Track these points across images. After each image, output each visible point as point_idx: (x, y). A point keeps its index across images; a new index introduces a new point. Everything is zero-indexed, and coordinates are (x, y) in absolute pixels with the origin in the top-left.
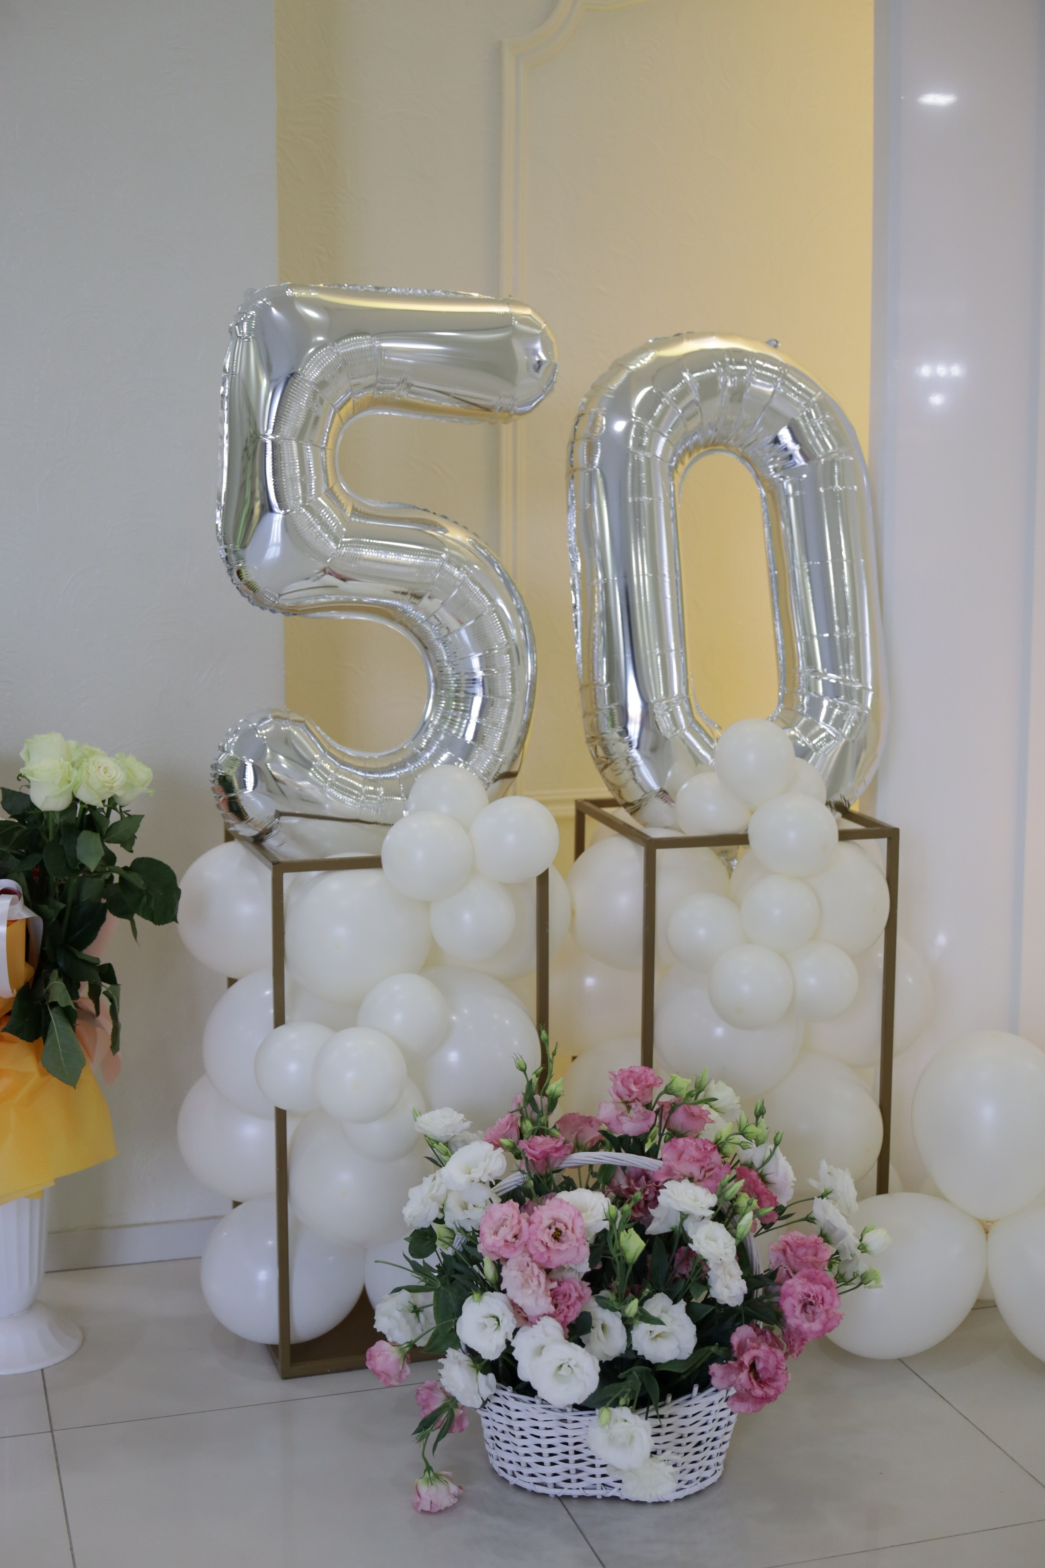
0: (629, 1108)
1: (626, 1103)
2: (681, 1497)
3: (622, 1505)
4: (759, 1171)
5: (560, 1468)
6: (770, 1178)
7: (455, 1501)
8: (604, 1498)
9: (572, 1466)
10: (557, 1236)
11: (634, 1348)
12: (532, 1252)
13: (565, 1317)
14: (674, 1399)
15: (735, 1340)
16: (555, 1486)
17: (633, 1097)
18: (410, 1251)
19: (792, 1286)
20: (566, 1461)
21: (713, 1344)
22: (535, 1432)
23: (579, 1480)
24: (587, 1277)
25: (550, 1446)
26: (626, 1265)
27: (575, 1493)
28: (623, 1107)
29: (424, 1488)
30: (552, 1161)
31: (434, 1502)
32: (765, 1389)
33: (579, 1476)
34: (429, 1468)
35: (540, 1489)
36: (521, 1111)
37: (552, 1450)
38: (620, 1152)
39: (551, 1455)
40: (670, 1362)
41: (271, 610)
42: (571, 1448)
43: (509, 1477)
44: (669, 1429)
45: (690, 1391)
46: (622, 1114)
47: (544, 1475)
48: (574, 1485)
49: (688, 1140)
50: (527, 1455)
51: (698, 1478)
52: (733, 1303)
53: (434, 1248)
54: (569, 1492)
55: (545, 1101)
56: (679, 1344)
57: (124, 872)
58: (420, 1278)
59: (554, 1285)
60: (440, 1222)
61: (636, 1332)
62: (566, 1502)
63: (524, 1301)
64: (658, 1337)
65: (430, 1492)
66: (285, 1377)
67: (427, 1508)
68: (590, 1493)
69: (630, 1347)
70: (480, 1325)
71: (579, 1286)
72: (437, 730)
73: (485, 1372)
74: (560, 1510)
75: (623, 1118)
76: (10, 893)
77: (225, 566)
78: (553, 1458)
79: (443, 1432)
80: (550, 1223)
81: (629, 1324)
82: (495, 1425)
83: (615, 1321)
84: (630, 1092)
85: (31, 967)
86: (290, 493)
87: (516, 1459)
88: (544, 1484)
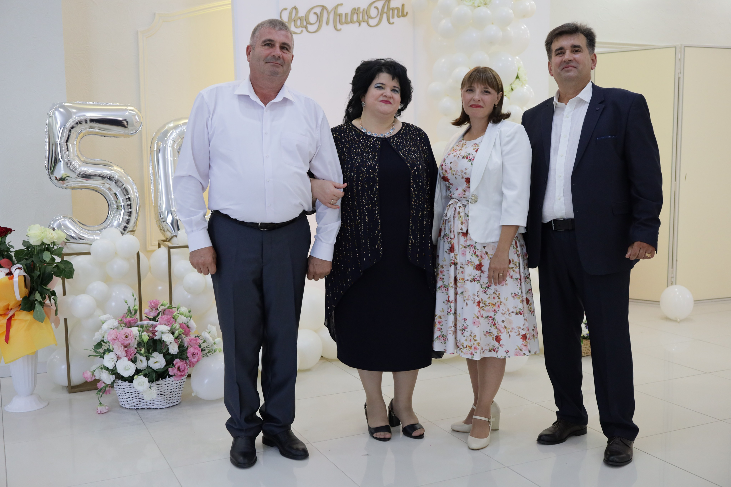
0: (152, 310)
1: (151, 309)
2: (167, 407)
3: (152, 410)
4: (187, 324)
5: (135, 401)
6: (189, 326)
7: (107, 411)
8: (147, 408)
9: (138, 400)
10: (127, 337)
11: (149, 365)
12: (120, 340)
13: (129, 357)
14: (161, 380)
15: (175, 362)
16: (134, 406)
17: (153, 307)
18: (94, 348)
19: (190, 350)
20: (136, 399)
21: (171, 365)
22: (128, 391)
23: (140, 404)
24: (136, 348)
25: (132, 395)
26: (145, 343)
27: (140, 408)
28: (151, 310)
29: (99, 408)
30: (131, 323)
31: (101, 411)
32: (181, 373)
33: (140, 403)
34: (100, 403)
35: (131, 407)
36: (127, 313)
37: (132, 396)
38: (151, 321)
39: (132, 397)
40: (159, 369)
41: (62, 188)
42: (137, 395)
43: (123, 406)
44: (161, 388)
45: (166, 378)
46: (151, 311)
47: (131, 403)
48: (139, 405)
49: (165, 316)
50: (126, 398)
51: (172, 402)
52: (174, 354)
53: (101, 347)
54: (138, 408)
55: (134, 311)
56: (161, 365)
57: (58, 264)
58: (97, 353)
59: (126, 349)
60: (103, 341)
61: (149, 361)
62: (137, 410)
63: (119, 353)
64: (155, 363)
65: (100, 409)
66: (70, 393)
67: (99, 412)
68: (143, 407)
69: (148, 365)
70: (109, 361)
71: (134, 350)
72: (112, 220)
73: (112, 375)
74: (135, 412)
75: (151, 312)
76: (19, 268)
77: (48, 176)
78: (133, 398)
79: (103, 393)
80: (125, 333)
81: (148, 359)
82: (118, 392)
83: (144, 359)
84: (152, 305)
85: (27, 290)
86: (65, 156)
87: (124, 400)
88: (132, 406)
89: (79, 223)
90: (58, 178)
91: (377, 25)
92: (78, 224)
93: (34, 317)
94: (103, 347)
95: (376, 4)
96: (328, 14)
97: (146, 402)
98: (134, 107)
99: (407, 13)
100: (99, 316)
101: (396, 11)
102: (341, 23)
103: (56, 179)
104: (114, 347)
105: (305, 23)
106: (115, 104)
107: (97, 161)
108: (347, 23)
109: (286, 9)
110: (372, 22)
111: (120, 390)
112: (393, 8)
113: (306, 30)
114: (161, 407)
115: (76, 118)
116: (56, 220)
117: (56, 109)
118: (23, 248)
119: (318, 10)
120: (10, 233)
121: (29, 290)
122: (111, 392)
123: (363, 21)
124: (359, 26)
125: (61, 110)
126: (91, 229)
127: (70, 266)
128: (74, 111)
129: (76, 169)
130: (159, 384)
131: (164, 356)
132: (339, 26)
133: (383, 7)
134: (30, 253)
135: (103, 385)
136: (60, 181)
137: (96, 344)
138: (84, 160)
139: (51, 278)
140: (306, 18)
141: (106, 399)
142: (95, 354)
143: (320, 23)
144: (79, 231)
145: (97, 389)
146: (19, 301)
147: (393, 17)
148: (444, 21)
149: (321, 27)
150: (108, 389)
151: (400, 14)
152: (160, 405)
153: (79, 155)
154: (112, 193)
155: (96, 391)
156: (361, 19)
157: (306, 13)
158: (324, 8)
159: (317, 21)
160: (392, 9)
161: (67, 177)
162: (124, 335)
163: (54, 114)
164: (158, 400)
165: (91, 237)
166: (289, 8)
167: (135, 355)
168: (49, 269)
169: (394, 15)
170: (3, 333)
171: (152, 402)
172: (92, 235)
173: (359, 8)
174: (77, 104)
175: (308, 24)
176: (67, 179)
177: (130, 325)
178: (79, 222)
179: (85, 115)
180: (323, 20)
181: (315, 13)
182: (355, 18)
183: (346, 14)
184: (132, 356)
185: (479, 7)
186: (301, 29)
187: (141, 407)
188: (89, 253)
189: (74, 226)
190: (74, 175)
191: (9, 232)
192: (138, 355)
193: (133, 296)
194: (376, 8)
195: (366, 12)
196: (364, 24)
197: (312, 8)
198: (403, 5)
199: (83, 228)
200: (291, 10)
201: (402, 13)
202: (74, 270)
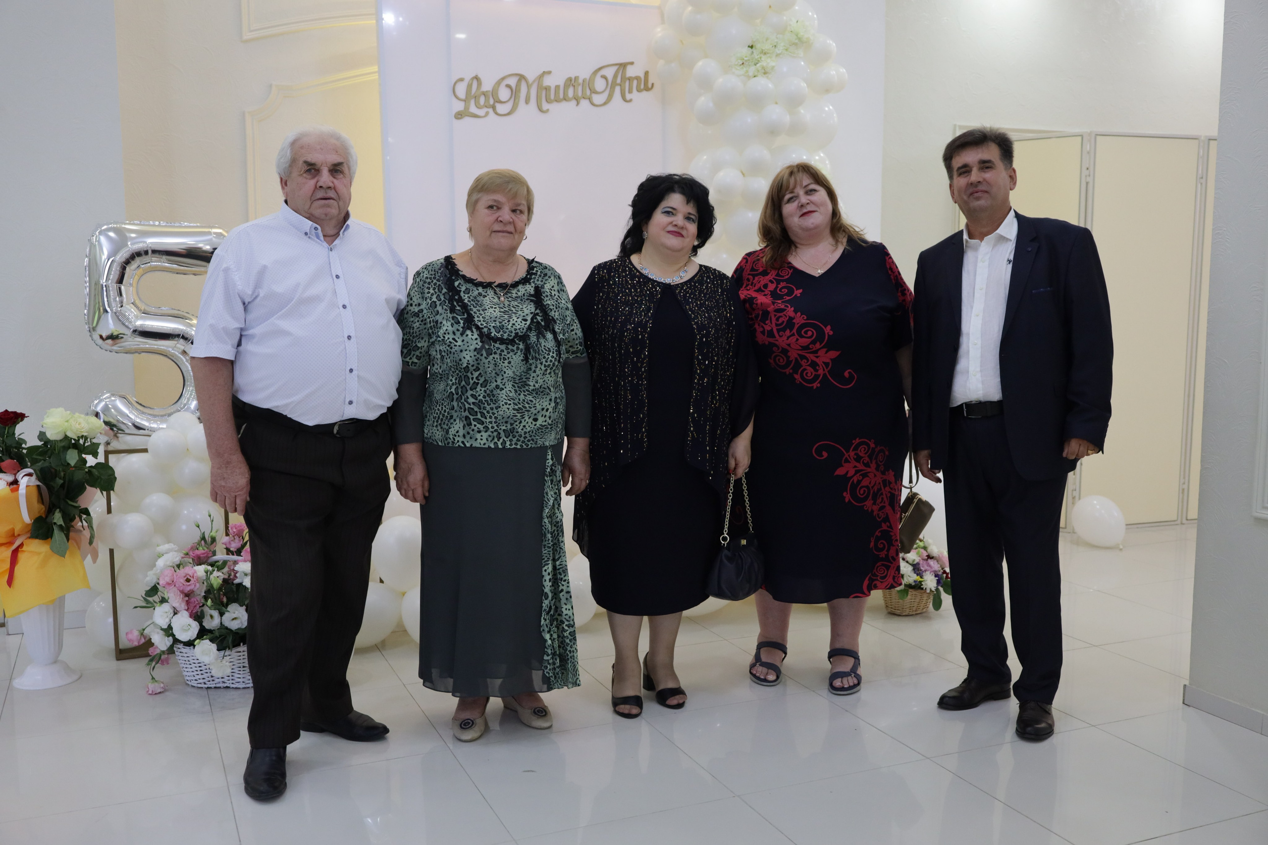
1: (233, 536)
3: (231, 690)
5: (205, 676)
7: (162, 690)
8: (224, 688)
9: (209, 675)
10: (188, 580)
11: (223, 624)
12: (177, 586)
13: (192, 611)
16: (205, 684)
17: (235, 534)
18: (145, 594)
20: (207, 673)
22: (194, 662)
23: (213, 681)
24: (202, 597)
25: (200, 667)
26: (215, 590)
27: (212, 686)
28: (233, 538)
29: (150, 684)
30: (202, 559)
31: (153, 690)
33: (213, 678)
34: (153, 678)
35: (199, 685)
36: (198, 543)
37: (201, 668)
38: (234, 555)
39: (201, 670)
40: (238, 629)
41: (109, 351)
42: (206, 667)
43: (189, 682)
47: (200, 679)
48: (211, 682)
50: (192, 672)
53: (156, 593)
54: (210, 686)
55: (210, 539)
56: (241, 622)
57: (90, 469)
58: (147, 604)
59: (187, 598)
60: (158, 584)
61: (224, 618)
62: (209, 690)
63: (176, 605)
64: (233, 619)
65: (152, 687)
66: (118, 659)
67: (150, 692)
68: (218, 685)
69: (221, 623)
70: (161, 615)
71: (199, 600)
72: (189, 399)
73: (168, 637)
74: (205, 692)
75: (232, 542)
76: (30, 475)
77: (89, 334)
78: (202, 672)
79: (157, 663)
80: (184, 575)
81: (222, 614)
82: (181, 661)
83: (215, 614)
84: (234, 532)
85: (43, 506)
86: (113, 304)
87: (189, 674)
88: (201, 683)
89: (136, 405)
90: (104, 336)
91: (605, 104)
92: (134, 406)
93: (51, 549)
94: (159, 593)
95: (603, 72)
96: (529, 87)
97: (222, 678)
98: (224, 230)
99: (653, 84)
100: (158, 546)
101: (635, 82)
102: (548, 101)
103: (101, 337)
104: (169, 595)
105: (492, 102)
106: (192, 225)
107: (165, 309)
108: (557, 100)
109: (461, 80)
110: (598, 99)
111: (183, 658)
112: (631, 77)
113: (494, 111)
114: (244, 686)
115: (133, 246)
116: (101, 401)
117: (100, 233)
118: (40, 443)
119: (512, 82)
120: (22, 420)
121: (45, 507)
122: (170, 662)
123: (584, 98)
124: (577, 105)
125: (112, 234)
126: (155, 413)
127: (110, 472)
128: (133, 235)
129: (131, 322)
130: (240, 652)
131: (247, 610)
132: (545, 106)
133: (615, 76)
134: (47, 451)
135: (158, 651)
136: (109, 341)
137: (148, 588)
138: (144, 309)
139: (82, 490)
140: (494, 92)
141: (161, 672)
142: (144, 604)
143: (517, 100)
144: (136, 416)
145: (148, 655)
146: (29, 525)
147: (630, 92)
148: (703, 99)
149: (517, 107)
150: (163, 657)
151: (642, 87)
152: (243, 682)
153: (136, 302)
154: (188, 358)
155: (147, 660)
156: (580, 94)
157: (494, 86)
158: (521, 78)
159: (511, 98)
160: (629, 79)
161: (121, 334)
162: (185, 577)
163: (99, 241)
164: (239, 676)
165: (154, 426)
166: (468, 77)
167: (203, 608)
168: (79, 476)
169: (632, 88)
170: (5, 571)
171: (231, 678)
172: (155, 422)
173: (576, 78)
174: (134, 224)
175: (497, 102)
176: (122, 338)
177: (199, 561)
178: (138, 403)
179: (146, 242)
180: (519, 97)
181: (508, 86)
182: (571, 93)
183: (557, 87)
184: (198, 609)
185: (755, 78)
186: (485, 110)
187: (214, 685)
188: (145, 451)
189: (128, 408)
190: (129, 332)
191: (20, 419)
192: (206, 609)
193: (210, 516)
194: (604, 78)
195: (589, 84)
196: (585, 103)
197: (503, 79)
198: (647, 73)
199: (143, 413)
200: (470, 82)
201: (645, 84)
202: (116, 478)
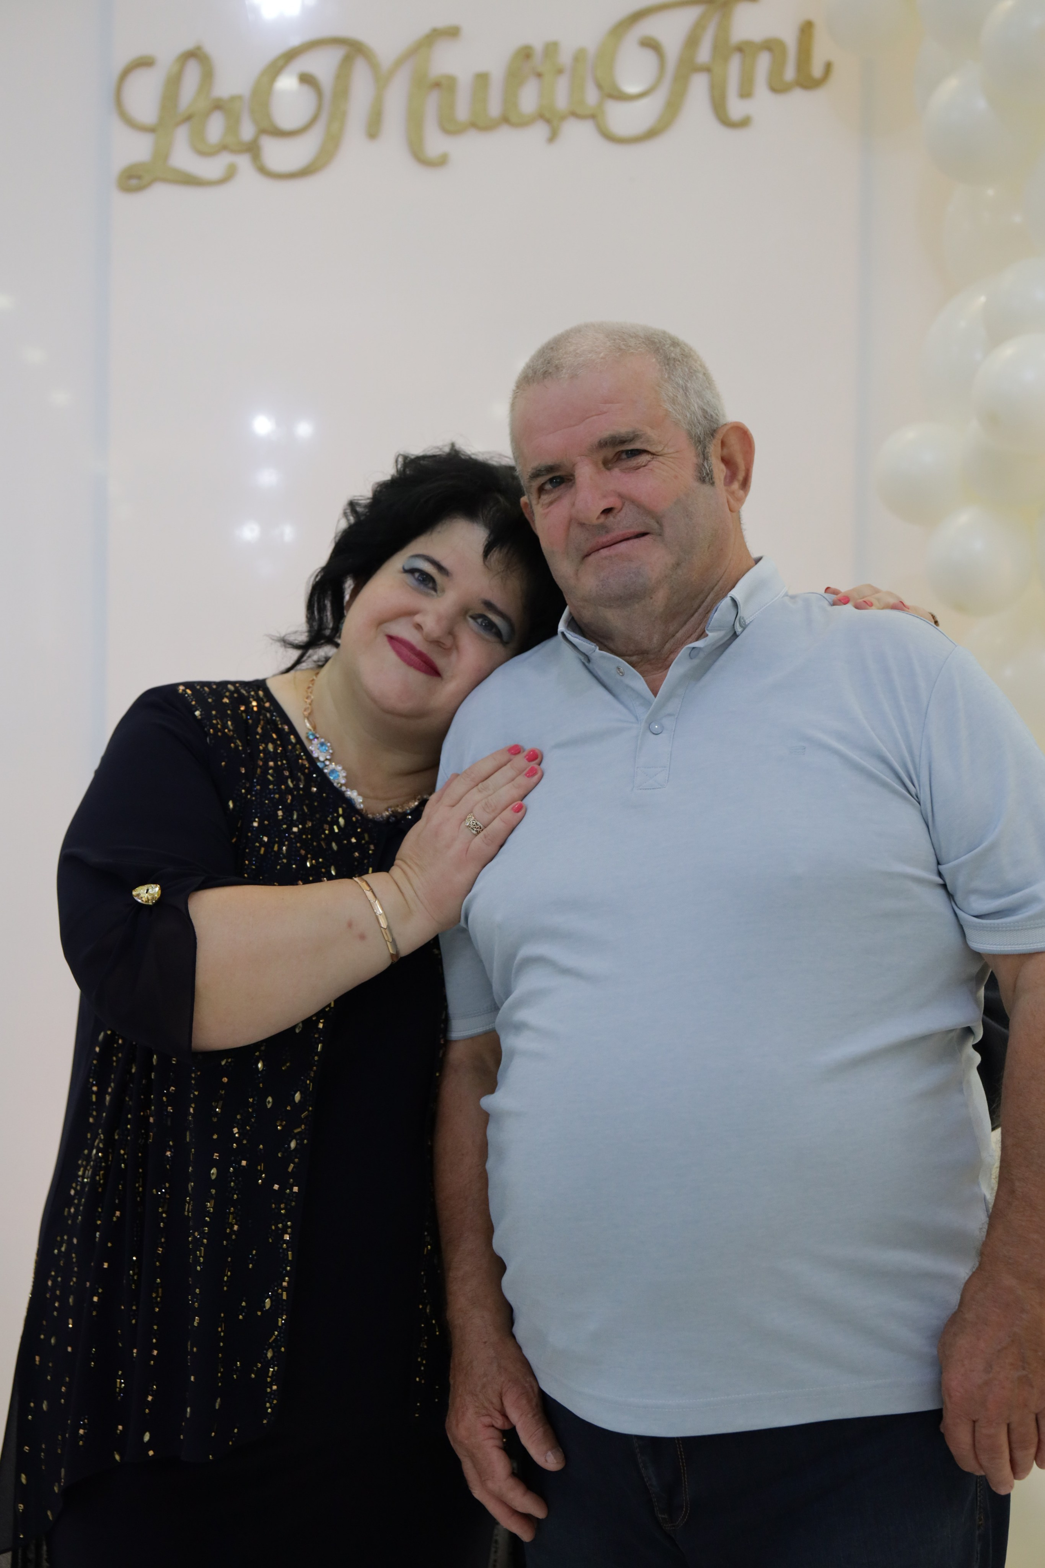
91: (655, 132)
95: (650, 27)
96: (381, 80)
99: (832, 66)
101: (764, 60)
102: (449, 127)
105: (248, 132)
108: (481, 125)
109: (144, 64)
110: (628, 118)
112: (749, 43)
113: (255, 162)
119: (323, 64)
123: (577, 115)
124: (554, 141)
132: (437, 144)
133: (692, 41)
140: (259, 100)
143: (335, 128)
147: (746, 92)
149: (339, 146)
151: (791, 74)
156: (562, 102)
157: (257, 80)
158: (352, 50)
159: (316, 117)
160: (743, 50)
169: (753, 82)
173: (552, 48)
175: (266, 132)
180: (347, 114)
181: (307, 79)
182: (529, 99)
183: (482, 79)
186: (225, 159)
194: (651, 44)
195: (595, 68)
196: (581, 133)
197: (289, 56)
198: (805, 29)
200: (176, 70)
201: (800, 66)
